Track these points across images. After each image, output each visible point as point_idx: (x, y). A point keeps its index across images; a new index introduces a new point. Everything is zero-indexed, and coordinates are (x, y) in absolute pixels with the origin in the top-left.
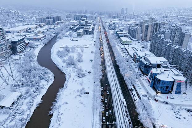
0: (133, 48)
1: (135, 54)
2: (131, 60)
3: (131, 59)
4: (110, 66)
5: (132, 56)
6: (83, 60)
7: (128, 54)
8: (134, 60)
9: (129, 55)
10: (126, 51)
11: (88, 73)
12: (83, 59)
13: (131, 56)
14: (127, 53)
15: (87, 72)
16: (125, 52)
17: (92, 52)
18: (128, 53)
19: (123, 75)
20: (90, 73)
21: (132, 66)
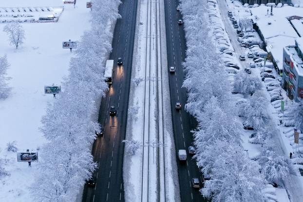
0: (294, 21)
1: (291, 53)
2: (271, 88)
3: (275, 82)
4: (153, 119)
5: (280, 66)
6: (9, 90)
7: (261, 52)
8: (286, 86)
9: (270, 57)
10: (257, 39)
11: (22, 158)
12: (10, 84)
13: (275, 66)
14: (257, 50)
15: (14, 156)
16: (249, 45)
17: (66, 45)
18: (264, 47)
19: (205, 170)
20: (29, 158)
21: (265, 119)
